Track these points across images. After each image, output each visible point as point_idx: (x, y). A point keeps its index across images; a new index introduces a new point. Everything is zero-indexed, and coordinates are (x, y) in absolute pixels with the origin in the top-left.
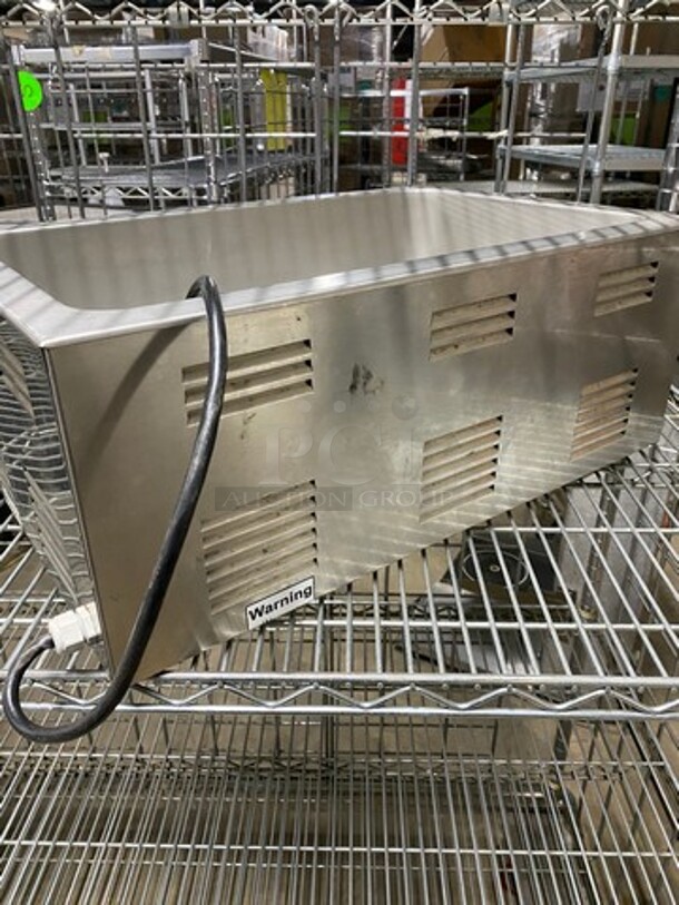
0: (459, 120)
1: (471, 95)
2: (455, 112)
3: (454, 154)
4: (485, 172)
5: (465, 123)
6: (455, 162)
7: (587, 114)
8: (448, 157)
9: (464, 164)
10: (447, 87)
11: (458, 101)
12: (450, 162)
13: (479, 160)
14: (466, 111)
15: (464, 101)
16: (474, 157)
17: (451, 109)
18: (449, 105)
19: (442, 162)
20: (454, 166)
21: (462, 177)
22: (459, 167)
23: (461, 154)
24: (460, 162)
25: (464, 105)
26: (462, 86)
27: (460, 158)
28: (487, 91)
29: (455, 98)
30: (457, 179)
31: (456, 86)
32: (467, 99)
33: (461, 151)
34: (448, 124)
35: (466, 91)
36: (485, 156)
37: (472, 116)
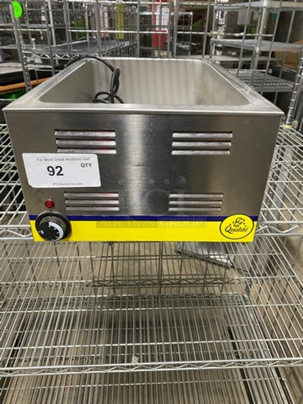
0: (188, 27)
1: (194, 15)
2: (187, 23)
3: (186, 43)
4: (199, 51)
5: (191, 28)
6: (186, 46)
7: (244, 25)
8: (183, 44)
9: (190, 47)
10: (183, 11)
11: (188, 17)
12: (184, 46)
13: (196, 46)
14: (191, 23)
15: (191, 18)
16: (194, 44)
17: (185, 21)
18: (183, 20)
19: (180, 46)
20: (186, 48)
21: (189, 53)
22: (188, 49)
23: (189, 43)
24: (188, 46)
25: (190, 20)
26: (190, 11)
27: (188, 44)
28: (200, 13)
29: (187, 16)
30: (187, 54)
31: (187, 11)
32: (192, 17)
33: (189, 41)
34: (183, 29)
35: (191, 13)
36: (199, 44)
37: (194, 25)
